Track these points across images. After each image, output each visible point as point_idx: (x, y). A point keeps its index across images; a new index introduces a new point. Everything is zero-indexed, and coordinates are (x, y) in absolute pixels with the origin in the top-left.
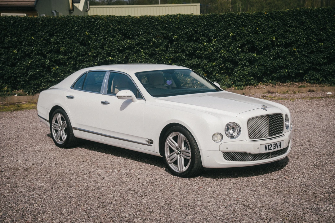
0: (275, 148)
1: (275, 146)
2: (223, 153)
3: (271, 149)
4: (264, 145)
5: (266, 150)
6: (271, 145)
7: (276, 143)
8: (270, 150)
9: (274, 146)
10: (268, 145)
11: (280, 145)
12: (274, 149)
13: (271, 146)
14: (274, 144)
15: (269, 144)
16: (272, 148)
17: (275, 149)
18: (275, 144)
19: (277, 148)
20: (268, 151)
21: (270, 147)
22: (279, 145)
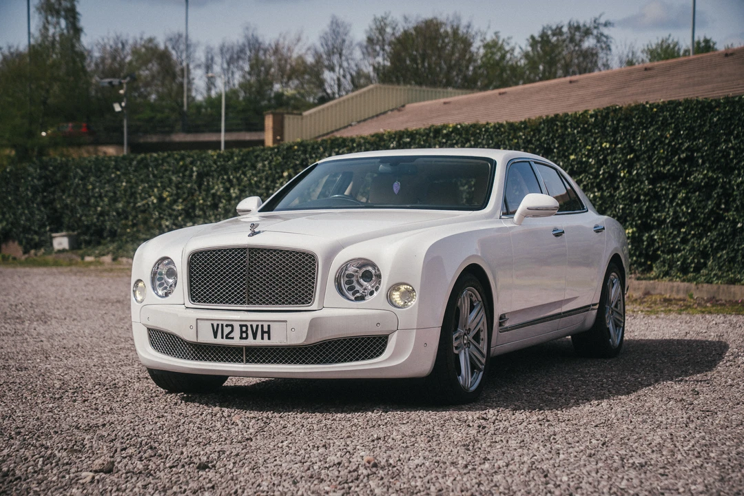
0: (244, 335)
1: (246, 332)
2: (149, 329)
3: (233, 338)
4: (210, 323)
5: (215, 337)
6: (232, 326)
7: (249, 324)
8: (227, 338)
9: (242, 332)
10: (220, 323)
11: (268, 332)
12: (241, 338)
13: (229, 329)
14: (241, 326)
15: (225, 323)
16: (236, 334)
17: (246, 338)
18: (246, 326)
19: (255, 338)
20: (219, 341)
21: (227, 330)
22: (263, 332)
